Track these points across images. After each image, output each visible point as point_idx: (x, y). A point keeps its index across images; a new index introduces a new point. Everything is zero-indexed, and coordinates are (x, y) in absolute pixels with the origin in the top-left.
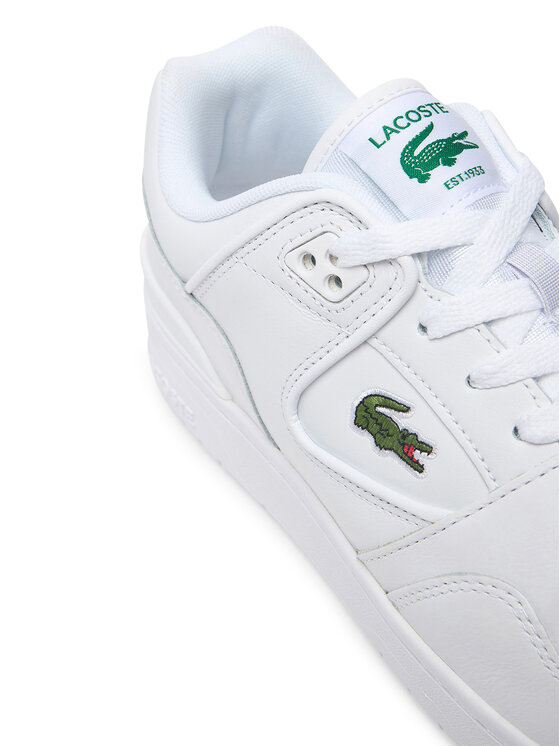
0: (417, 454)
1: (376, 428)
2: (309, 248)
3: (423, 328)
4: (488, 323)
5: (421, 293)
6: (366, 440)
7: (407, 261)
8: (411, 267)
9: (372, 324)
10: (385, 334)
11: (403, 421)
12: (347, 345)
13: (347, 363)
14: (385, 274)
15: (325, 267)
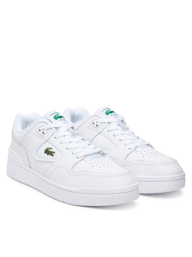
0: (53, 154)
1: (47, 152)
2: (40, 128)
3: (55, 138)
4: (64, 136)
5: (55, 133)
6: (46, 154)
7: (53, 128)
8: (54, 129)
9: (48, 138)
10: (49, 139)
11: (51, 150)
12: (44, 142)
13: (44, 144)
14: (50, 130)
15: (42, 131)
